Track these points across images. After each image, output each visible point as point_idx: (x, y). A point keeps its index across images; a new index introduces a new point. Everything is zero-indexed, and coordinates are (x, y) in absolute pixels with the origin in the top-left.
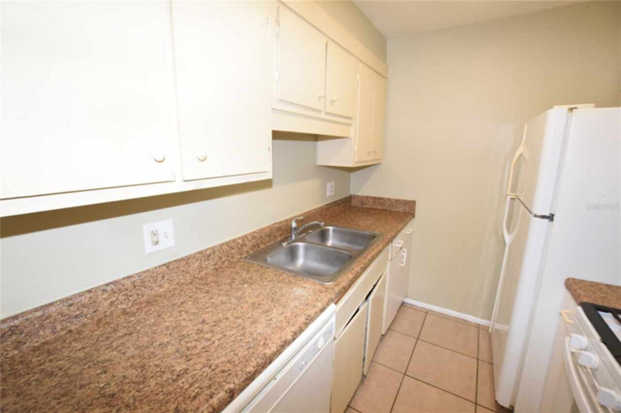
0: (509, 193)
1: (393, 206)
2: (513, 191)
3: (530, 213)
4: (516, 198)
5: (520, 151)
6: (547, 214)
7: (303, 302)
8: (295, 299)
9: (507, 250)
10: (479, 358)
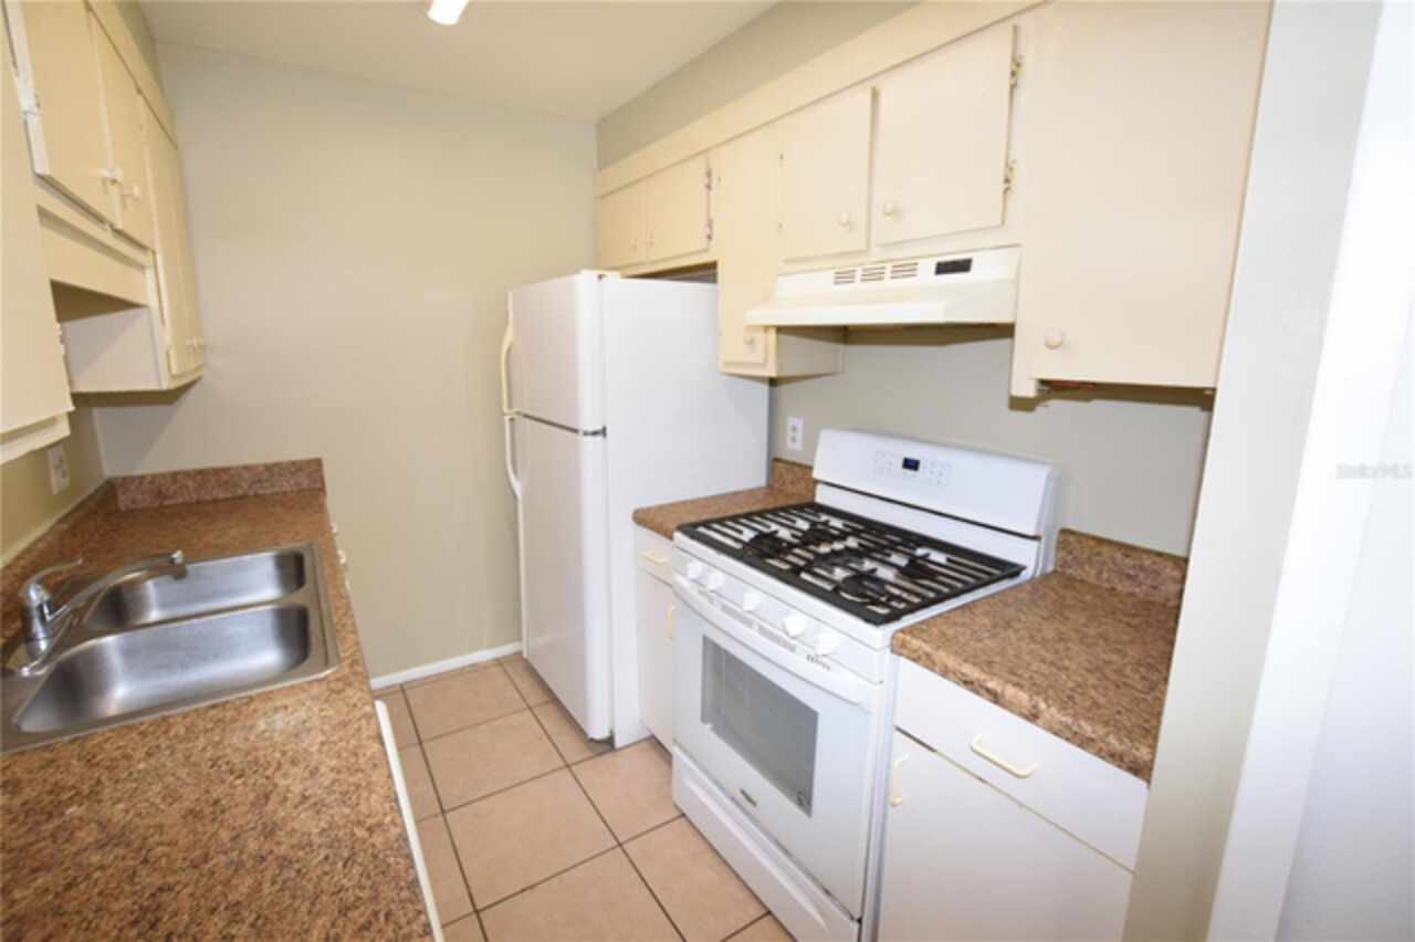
0: (506, 410)
1: (260, 481)
2: (510, 406)
3: (575, 431)
4: (516, 416)
5: (509, 337)
6: (599, 427)
7: (326, 727)
8: (296, 736)
9: (520, 506)
10: (531, 704)
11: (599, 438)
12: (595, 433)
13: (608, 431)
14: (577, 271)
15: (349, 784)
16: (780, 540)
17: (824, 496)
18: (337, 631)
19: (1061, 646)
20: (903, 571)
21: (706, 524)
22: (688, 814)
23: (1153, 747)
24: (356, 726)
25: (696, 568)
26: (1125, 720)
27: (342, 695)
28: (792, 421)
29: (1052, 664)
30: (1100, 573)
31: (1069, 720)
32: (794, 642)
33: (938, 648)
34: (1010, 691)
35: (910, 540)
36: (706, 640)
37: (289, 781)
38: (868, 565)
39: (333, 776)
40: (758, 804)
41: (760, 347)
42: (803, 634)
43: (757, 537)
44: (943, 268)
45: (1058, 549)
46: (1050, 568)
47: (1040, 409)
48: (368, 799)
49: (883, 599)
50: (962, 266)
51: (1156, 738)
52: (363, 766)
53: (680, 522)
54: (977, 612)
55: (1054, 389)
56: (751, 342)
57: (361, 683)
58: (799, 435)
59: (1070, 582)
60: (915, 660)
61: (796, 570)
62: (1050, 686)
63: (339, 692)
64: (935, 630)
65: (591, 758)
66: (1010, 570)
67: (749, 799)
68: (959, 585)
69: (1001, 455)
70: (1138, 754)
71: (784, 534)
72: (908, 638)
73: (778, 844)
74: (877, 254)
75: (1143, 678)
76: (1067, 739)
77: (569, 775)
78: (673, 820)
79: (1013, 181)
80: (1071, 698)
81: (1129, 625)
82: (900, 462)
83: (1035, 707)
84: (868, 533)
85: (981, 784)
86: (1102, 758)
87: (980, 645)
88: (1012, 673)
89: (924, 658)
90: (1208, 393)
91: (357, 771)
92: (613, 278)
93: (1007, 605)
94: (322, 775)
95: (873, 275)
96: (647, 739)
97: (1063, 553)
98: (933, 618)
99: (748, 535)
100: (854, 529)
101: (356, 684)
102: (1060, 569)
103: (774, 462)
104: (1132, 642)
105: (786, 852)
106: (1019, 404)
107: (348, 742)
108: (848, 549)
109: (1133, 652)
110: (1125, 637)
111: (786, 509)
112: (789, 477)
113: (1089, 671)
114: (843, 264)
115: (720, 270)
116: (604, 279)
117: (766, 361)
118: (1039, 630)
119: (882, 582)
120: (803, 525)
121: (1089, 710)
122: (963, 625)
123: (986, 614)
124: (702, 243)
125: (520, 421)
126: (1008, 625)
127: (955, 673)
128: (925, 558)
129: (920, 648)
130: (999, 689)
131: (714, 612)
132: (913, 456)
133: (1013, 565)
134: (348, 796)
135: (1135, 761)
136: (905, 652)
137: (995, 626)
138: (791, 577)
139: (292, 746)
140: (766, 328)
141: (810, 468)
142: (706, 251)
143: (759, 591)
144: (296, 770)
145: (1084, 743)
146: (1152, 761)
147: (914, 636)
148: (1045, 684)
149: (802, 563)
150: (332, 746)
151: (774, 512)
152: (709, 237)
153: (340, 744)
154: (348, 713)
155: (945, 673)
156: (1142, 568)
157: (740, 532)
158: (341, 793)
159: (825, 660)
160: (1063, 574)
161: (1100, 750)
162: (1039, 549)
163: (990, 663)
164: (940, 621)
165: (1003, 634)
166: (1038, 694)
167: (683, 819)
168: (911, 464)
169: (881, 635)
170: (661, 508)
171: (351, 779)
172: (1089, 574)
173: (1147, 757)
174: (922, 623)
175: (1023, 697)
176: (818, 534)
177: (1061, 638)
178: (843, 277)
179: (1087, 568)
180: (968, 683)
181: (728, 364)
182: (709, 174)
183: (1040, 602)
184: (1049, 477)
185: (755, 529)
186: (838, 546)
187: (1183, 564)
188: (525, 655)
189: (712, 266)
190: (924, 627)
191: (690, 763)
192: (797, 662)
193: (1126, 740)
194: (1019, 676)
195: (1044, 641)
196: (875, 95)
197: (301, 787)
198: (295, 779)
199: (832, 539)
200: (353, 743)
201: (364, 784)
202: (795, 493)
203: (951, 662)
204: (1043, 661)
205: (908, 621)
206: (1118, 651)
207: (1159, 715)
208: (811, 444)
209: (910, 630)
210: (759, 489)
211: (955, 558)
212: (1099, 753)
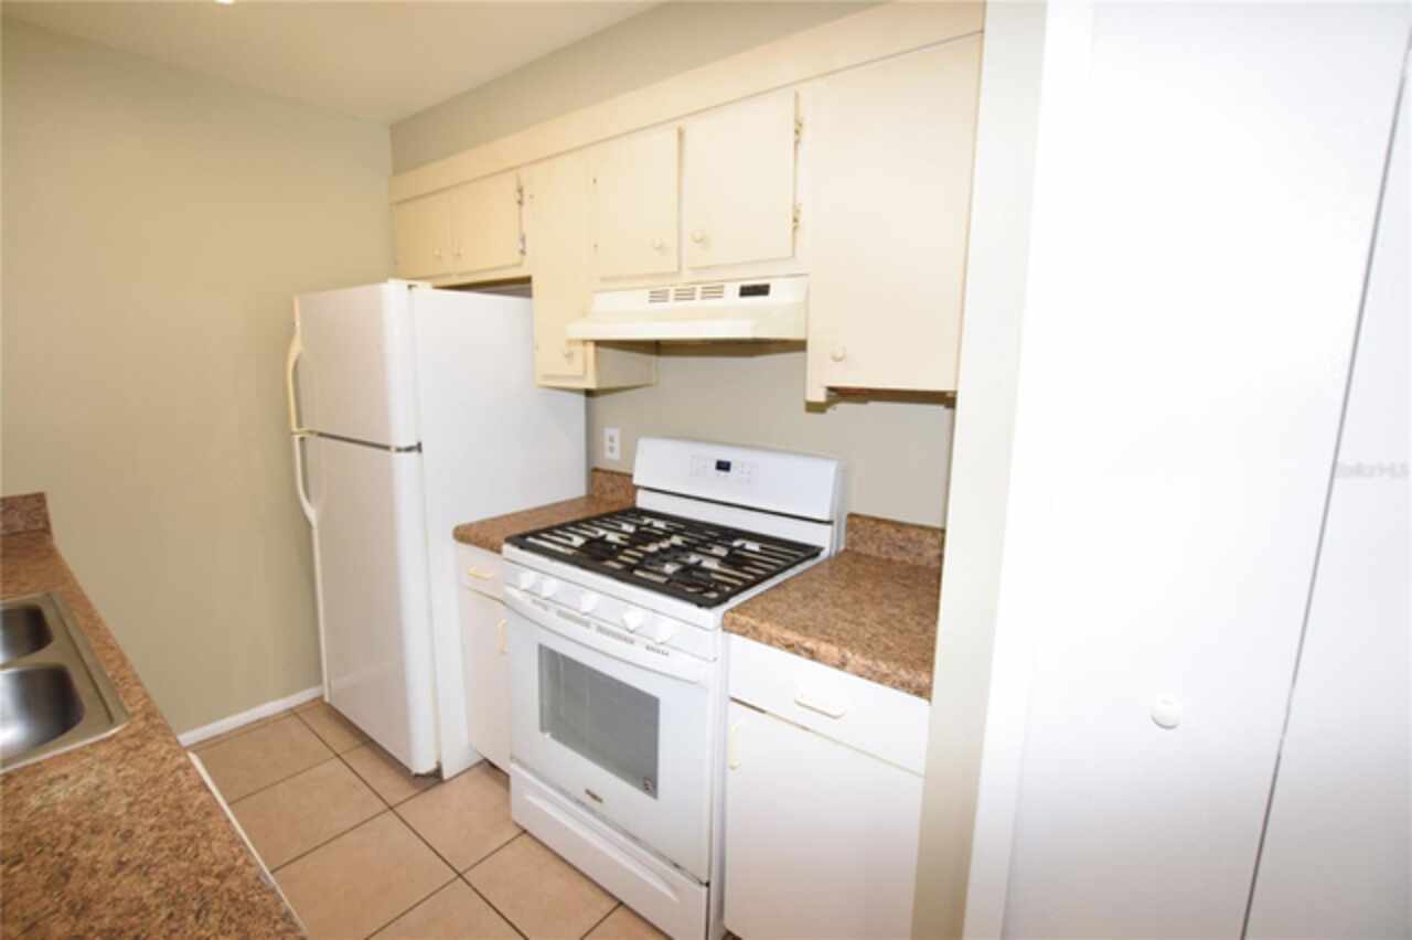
0: (295, 429)
2: (300, 424)
3: (387, 448)
4: (307, 436)
5: (296, 348)
6: (414, 443)
7: (130, 787)
8: (91, 803)
9: (316, 533)
10: (339, 752)
11: (414, 454)
12: (409, 449)
13: (423, 446)
14: (384, 280)
15: (179, 838)
16: (611, 544)
17: (644, 501)
18: (117, 684)
19: (857, 607)
20: (723, 561)
21: (536, 534)
22: (530, 830)
23: (931, 673)
24: (171, 779)
25: (528, 579)
26: (910, 656)
27: (142, 751)
28: (609, 432)
29: (852, 622)
30: (879, 548)
31: (869, 663)
32: (632, 636)
33: (762, 621)
34: (824, 648)
35: (727, 534)
36: (541, 647)
37: (93, 852)
38: (693, 559)
39: (155, 834)
40: (605, 800)
41: (578, 361)
42: (641, 627)
43: (587, 543)
44: (747, 291)
45: (847, 531)
46: (842, 547)
47: (830, 411)
48: (209, 848)
49: (712, 586)
50: (762, 290)
51: (931, 665)
52: (192, 817)
53: (507, 535)
54: (790, 588)
55: (840, 394)
56: (569, 356)
57: (164, 734)
58: (617, 444)
59: (858, 557)
60: (744, 634)
61: (630, 568)
62: (854, 639)
63: (137, 748)
64: (758, 607)
65: (416, 795)
66: (811, 551)
67: (594, 797)
68: (772, 568)
69: (796, 453)
70: (920, 680)
71: (612, 537)
72: (736, 615)
73: (627, 834)
74: (687, 276)
75: (919, 624)
76: (869, 679)
77: (393, 816)
78: (516, 837)
79: (801, 221)
80: (869, 646)
81: (905, 585)
82: (714, 465)
83: (844, 657)
84: (689, 531)
85: (805, 732)
86: (896, 688)
87: (796, 615)
88: (823, 632)
89: (751, 631)
90: (949, 395)
91: (185, 824)
92: (424, 288)
93: (812, 580)
94: (139, 837)
95: (686, 295)
96: (480, 763)
97: (851, 533)
98: (755, 597)
99: (578, 541)
100: (676, 529)
101: (158, 738)
102: (849, 548)
103: (594, 473)
104: (908, 597)
105: (634, 839)
106: (813, 407)
107: (165, 797)
108: (674, 546)
109: (908, 605)
110: (903, 595)
111: (611, 515)
112: (609, 485)
113: (879, 623)
114: (659, 285)
115: (535, 284)
116: (414, 289)
117: (585, 372)
118: (839, 597)
119: (708, 571)
120: (629, 528)
121: (883, 652)
122: (780, 600)
123: (797, 589)
124: (517, 257)
125: (312, 441)
126: (815, 596)
127: (777, 640)
128: (742, 548)
129: (747, 623)
130: (814, 648)
131: (551, 618)
132: (724, 457)
133: (813, 547)
134: (181, 851)
135: (919, 686)
136: (735, 628)
137: (805, 597)
138: (626, 575)
139: (88, 815)
140: (585, 342)
141: (631, 476)
142: (519, 265)
143: (597, 593)
144: (99, 838)
145: (882, 679)
146: (931, 682)
147: (742, 614)
148: (849, 638)
149: (633, 561)
150: (144, 804)
151: (600, 518)
152: (523, 252)
153: (155, 801)
154: (156, 769)
155: (770, 642)
156: (910, 540)
157: (570, 539)
158: (171, 849)
159: (662, 648)
160: (852, 551)
161: (894, 682)
162: (832, 531)
163: (805, 628)
164: (761, 598)
165: (813, 604)
166: (845, 646)
167: (525, 836)
168: (723, 466)
169: (712, 617)
170: (482, 524)
171: (182, 833)
172: (871, 549)
173: (927, 681)
174: (746, 602)
175: (833, 651)
176: (643, 537)
177: (857, 601)
178: (658, 296)
179: (869, 543)
180: (789, 647)
181: (547, 377)
182: (520, 191)
183: (838, 576)
184: (837, 471)
185: (583, 536)
186: (665, 545)
187: (940, 535)
188: (327, 699)
189: (527, 280)
190: (749, 605)
191: (529, 777)
192: (636, 653)
193: (911, 670)
194: (829, 635)
195: (843, 606)
196: (681, 134)
197: (113, 855)
198: (102, 848)
199: (658, 538)
200: (171, 796)
201: (199, 835)
202: (616, 500)
203: (775, 631)
204: (846, 620)
205: (735, 602)
206: (898, 606)
207: (932, 649)
208: (630, 453)
209: (739, 609)
210: (581, 498)
211: (766, 546)
212: (894, 686)
